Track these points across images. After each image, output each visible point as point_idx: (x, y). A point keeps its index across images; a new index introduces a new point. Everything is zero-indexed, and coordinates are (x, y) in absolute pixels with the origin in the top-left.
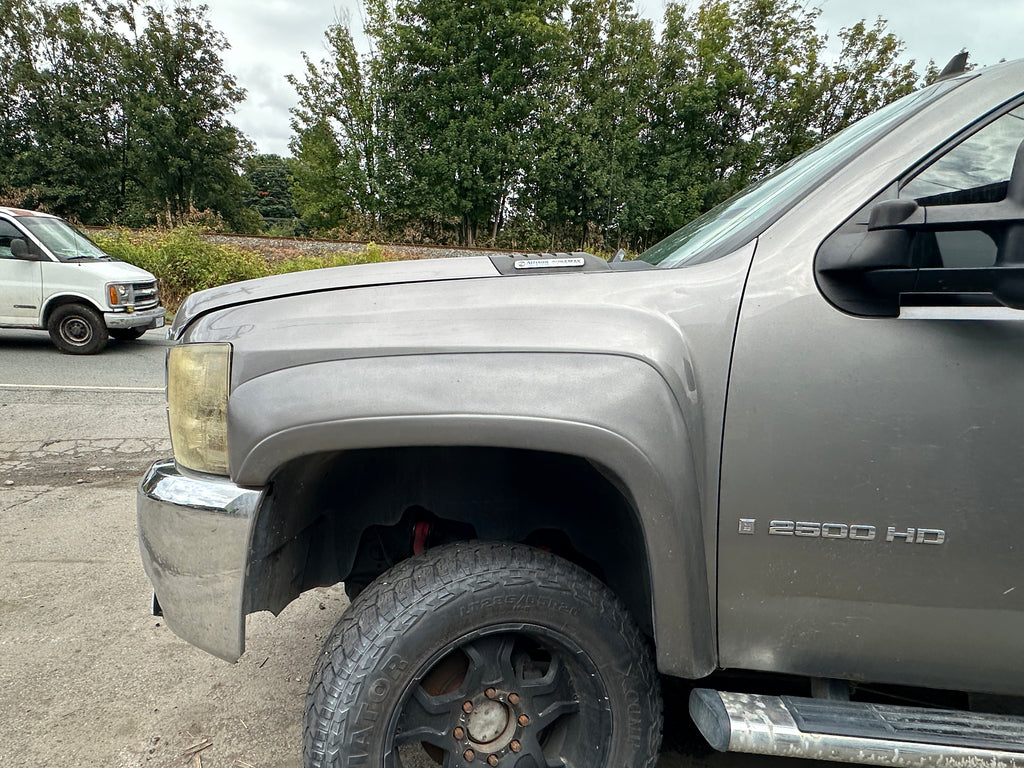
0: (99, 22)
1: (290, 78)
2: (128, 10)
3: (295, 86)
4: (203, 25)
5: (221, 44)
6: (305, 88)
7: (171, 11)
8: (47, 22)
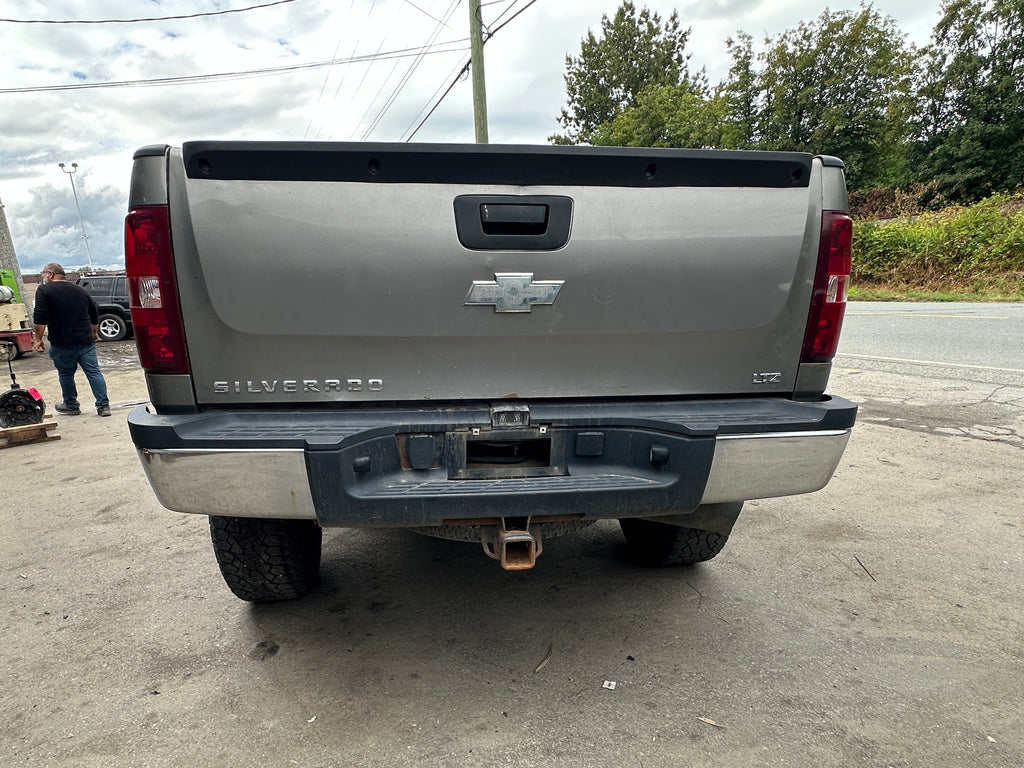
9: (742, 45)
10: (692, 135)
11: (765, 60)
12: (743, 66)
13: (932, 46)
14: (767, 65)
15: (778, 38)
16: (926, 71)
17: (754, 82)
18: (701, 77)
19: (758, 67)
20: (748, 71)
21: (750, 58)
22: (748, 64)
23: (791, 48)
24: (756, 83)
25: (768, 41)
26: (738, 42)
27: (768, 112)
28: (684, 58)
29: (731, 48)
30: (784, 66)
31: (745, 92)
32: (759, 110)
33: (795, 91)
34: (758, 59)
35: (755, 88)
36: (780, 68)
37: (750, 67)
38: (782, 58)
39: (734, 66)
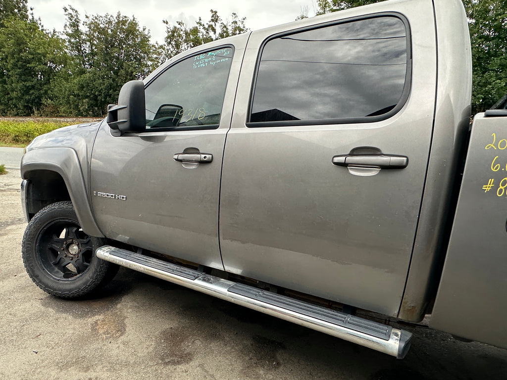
0: (205, 33)
2: (214, 26)
4: (242, 27)
7: (230, 24)
8: (186, 37)
9: (74, 14)
11: (87, 27)
12: (75, 25)
13: (165, 45)
14: (88, 29)
15: (92, 17)
17: (82, 36)
18: (39, 22)
19: (83, 29)
20: (78, 29)
21: (78, 22)
22: (78, 26)
23: (102, 26)
24: (84, 37)
25: (87, 17)
26: (70, 11)
27: (93, 54)
29: (67, 13)
30: (99, 33)
31: (78, 40)
32: (87, 52)
33: (107, 47)
34: (83, 24)
35: (84, 40)
36: (97, 33)
37: (79, 27)
38: (98, 28)
39: (68, 24)
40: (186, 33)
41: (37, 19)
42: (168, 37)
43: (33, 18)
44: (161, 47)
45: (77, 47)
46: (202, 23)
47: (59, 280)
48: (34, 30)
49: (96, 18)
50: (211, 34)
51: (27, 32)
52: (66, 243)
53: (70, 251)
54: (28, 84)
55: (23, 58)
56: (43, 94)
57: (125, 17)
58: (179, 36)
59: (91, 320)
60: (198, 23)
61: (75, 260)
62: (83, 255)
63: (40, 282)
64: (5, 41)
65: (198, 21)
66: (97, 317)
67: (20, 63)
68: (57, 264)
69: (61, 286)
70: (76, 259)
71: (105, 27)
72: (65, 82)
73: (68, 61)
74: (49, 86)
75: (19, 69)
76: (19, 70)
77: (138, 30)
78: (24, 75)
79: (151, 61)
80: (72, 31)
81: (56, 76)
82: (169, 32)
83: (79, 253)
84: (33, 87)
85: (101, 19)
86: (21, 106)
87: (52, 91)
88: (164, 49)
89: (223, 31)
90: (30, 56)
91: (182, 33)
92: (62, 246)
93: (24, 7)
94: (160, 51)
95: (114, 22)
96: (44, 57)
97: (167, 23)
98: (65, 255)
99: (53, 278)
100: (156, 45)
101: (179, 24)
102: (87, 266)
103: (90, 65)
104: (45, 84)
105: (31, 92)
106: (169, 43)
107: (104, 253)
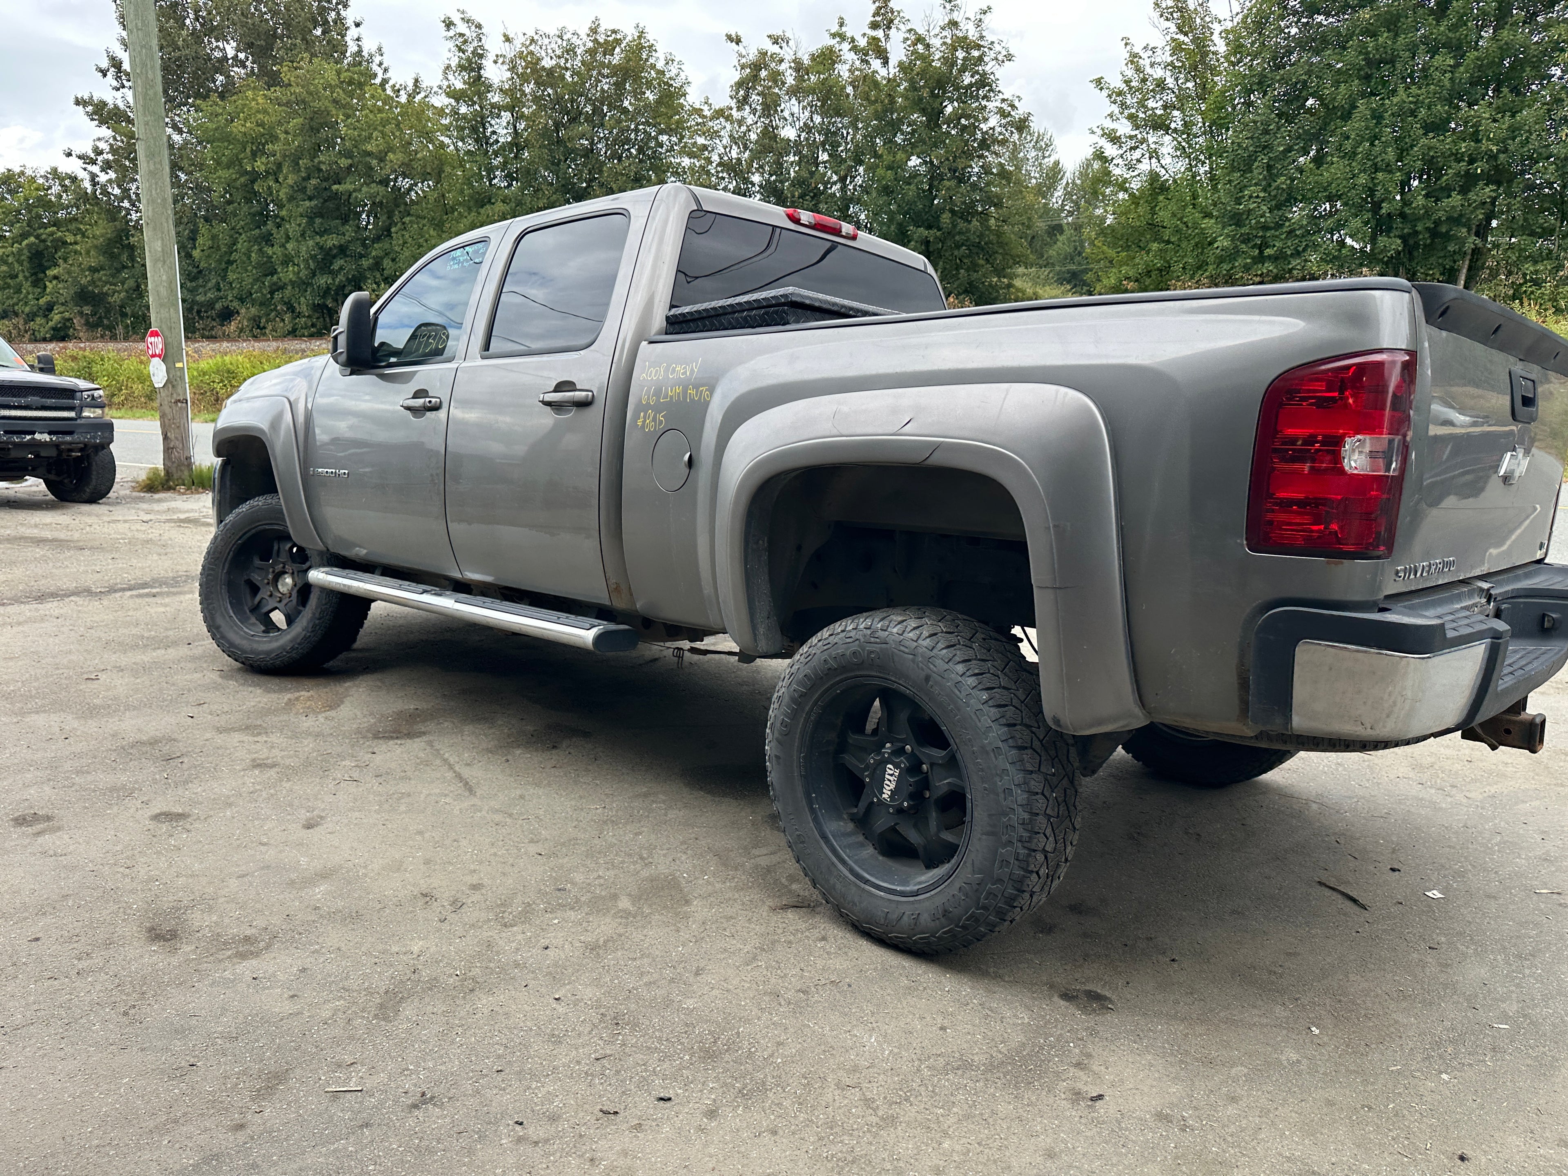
1: (1099, 82)
2: (882, 42)
3: (1105, 93)
4: (974, 37)
5: (1000, 57)
6: (1120, 93)
7: (937, 30)
9: (470, 33)
10: (391, 156)
11: (506, 67)
12: (472, 65)
13: (731, 109)
14: (508, 74)
15: (522, 39)
16: (726, 141)
17: (489, 95)
18: (377, 59)
19: (495, 74)
20: (480, 77)
21: (481, 56)
22: (480, 68)
23: (547, 63)
24: (495, 98)
25: (508, 39)
26: (462, 28)
27: (517, 145)
28: (350, 23)
29: (451, 33)
30: (537, 83)
31: (477, 107)
32: (501, 140)
33: (558, 125)
34: (495, 62)
35: (493, 105)
36: (531, 86)
37: (482, 72)
38: (534, 71)
39: (454, 62)
40: (798, 66)
41: (374, 49)
42: (740, 84)
43: (360, 52)
44: (720, 113)
45: (474, 129)
46: (849, 35)
47: (253, 636)
48: (361, 85)
49: (533, 41)
50: (876, 64)
51: (339, 94)
52: (273, 572)
53: (280, 587)
54: (331, 241)
55: (323, 167)
56: (369, 269)
57: (614, 32)
58: (776, 77)
59: (288, 696)
60: (834, 36)
61: (284, 602)
62: (298, 591)
63: (223, 637)
64: (280, 123)
65: (835, 28)
66: (303, 693)
67: (313, 182)
68: (255, 609)
69: (255, 646)
70: (288, 600)
71: (558, 65)
72: (432, 232)
73: (448, 169)
74: (387, 246)
75: (310, 199)
76: (307, 203)
77: (653, 66)
78: (321, 216)
79: (691, 155)
80: (465, 83)
81: (409, 215)
82: (743, 67)
83: (292, 589)
84: (342, 250)
85: (546, 41)
86: (304, 308)
87: (393, 260)
88: (728, 118)
89: (914, 52)
90: (344, 162)
91: (783, 67)
92: (266, 577)
93: (339, 20)
94: (715, 125)
95: (582, 48)
96: (381, 160)
97: (738, 41)
98: (269, 593)
99: (245, 632)
100: (706, 108)
101: (776, 42)
102: (299, 612)
103: (509, 177)
104: (378, 239)
105: (336, 266)
106: (743, 102)
107: (318, 576)
